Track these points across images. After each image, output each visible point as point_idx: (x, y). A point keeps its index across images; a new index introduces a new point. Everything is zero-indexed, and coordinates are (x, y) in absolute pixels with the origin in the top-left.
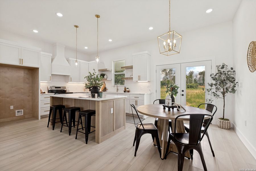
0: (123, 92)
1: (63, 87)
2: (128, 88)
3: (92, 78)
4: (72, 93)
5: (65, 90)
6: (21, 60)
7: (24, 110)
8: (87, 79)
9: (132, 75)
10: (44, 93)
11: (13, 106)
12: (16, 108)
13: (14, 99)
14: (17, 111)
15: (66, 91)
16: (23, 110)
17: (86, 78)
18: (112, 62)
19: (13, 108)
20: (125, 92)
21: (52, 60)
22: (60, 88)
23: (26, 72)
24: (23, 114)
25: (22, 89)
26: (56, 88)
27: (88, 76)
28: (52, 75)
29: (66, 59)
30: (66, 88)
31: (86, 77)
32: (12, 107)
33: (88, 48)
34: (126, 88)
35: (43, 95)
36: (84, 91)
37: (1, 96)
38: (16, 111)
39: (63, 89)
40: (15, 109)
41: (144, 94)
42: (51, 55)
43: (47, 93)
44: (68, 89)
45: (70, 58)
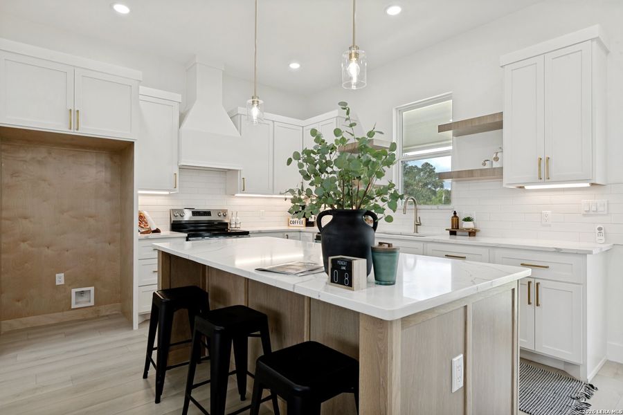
0: (446, 237)
1: (218, 212)
2: (468, 219)
3: (328, 163)
4: (246, 233)
5: (226, 221)
6: (74, 115)
7: (95, 290)
8: (301, 166)
9: (496, 159)
10: (157, 231)
11: (62, 275)
12: (72, 281)
13: (67, 251)
14: (76, 292)
15: (227, 224)
16: (92, 289)
17: (295, 162)
18: (394, 112)
19: (63, 283)
20: (453, 233)
21: (182, 118)
22: (208, 213)
23: (104, 159)
24: (92, 303)
25: (91, 217)
26: (195, 213)
27: (307, 152)
28: (182, 168)
29: (229, 113)
30: (229, 214)
31: (297, 156)
32: (60, 279)
33: (301, 66)
34: (461, 216)
35: (147, 239)
36: (286, 228)
37: (28, 242)
38: (74, 291)
39: (220, 219)
40: (70, 285)
41: (583, 254)
42: (179, 98)
43: (166, 231)
44: (234, 218)
45: (239, 108)
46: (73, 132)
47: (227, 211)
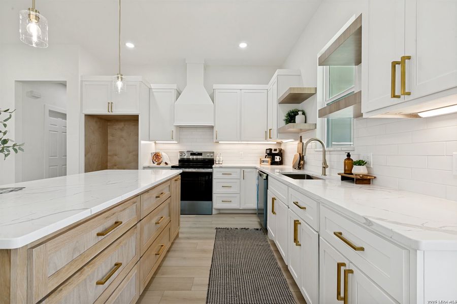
0: (338, 182)
1: (207, 153)
2: (360, 163)
6: (110, 105)
20: (344, 178)
26: (193, 154)
42: (175, 86)
44: (218, 157)
45: (214, 85)
46: (110, 113)
47: (213, 153)
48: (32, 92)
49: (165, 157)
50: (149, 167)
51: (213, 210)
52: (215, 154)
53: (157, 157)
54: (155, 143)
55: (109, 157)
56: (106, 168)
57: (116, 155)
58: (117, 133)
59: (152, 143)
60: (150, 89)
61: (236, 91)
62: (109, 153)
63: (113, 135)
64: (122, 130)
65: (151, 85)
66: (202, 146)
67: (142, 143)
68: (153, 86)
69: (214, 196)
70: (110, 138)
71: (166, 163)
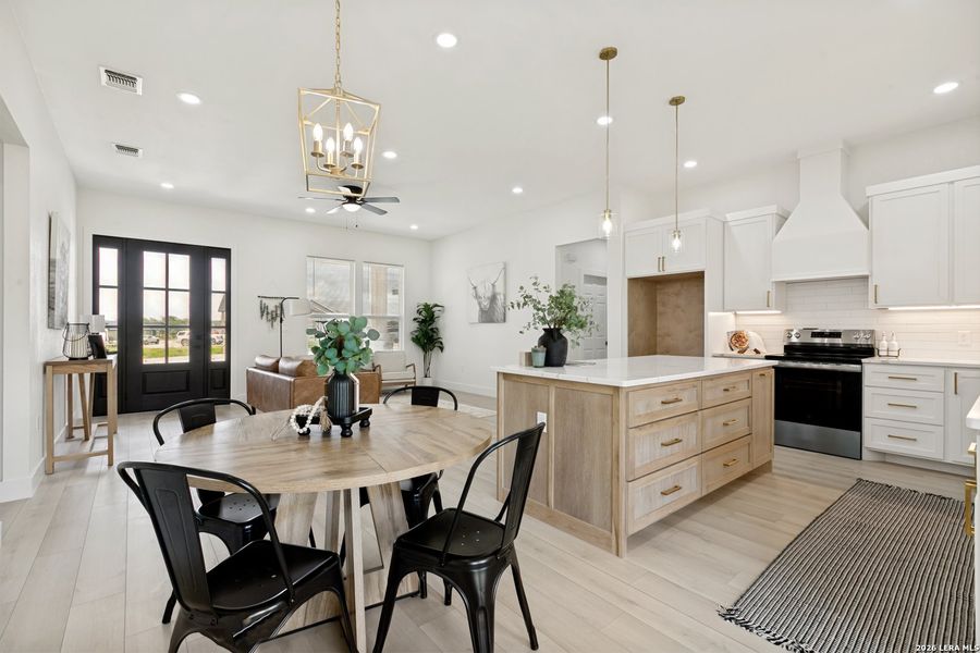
6: (661, 261)
22: (837, 335)
42: (773, 209)
44: (885, 342)
45: (867, 188)
46: (661, 273)
47: (872, 332)
48: (568, 255)
49: (754, 340)
50: (722, 356)
51: (864, 451)
52: (877, 335)
53: (738, 339)
54: (736, 314)
55: (658, 339)
56: (655, 354)
57: (669, 336)
58: (670, 298)
59: (730, 315)
60: (724, 223)
61: (935, 188)
62: (658, 332)
63: (664, 304)
64: (677, 295)
65: (728, 215)
66: (842, 319)
67: (711, 316)
68: (729, 217)
69: (866, 423)
70: (660, 308)
71: (757, 351)
